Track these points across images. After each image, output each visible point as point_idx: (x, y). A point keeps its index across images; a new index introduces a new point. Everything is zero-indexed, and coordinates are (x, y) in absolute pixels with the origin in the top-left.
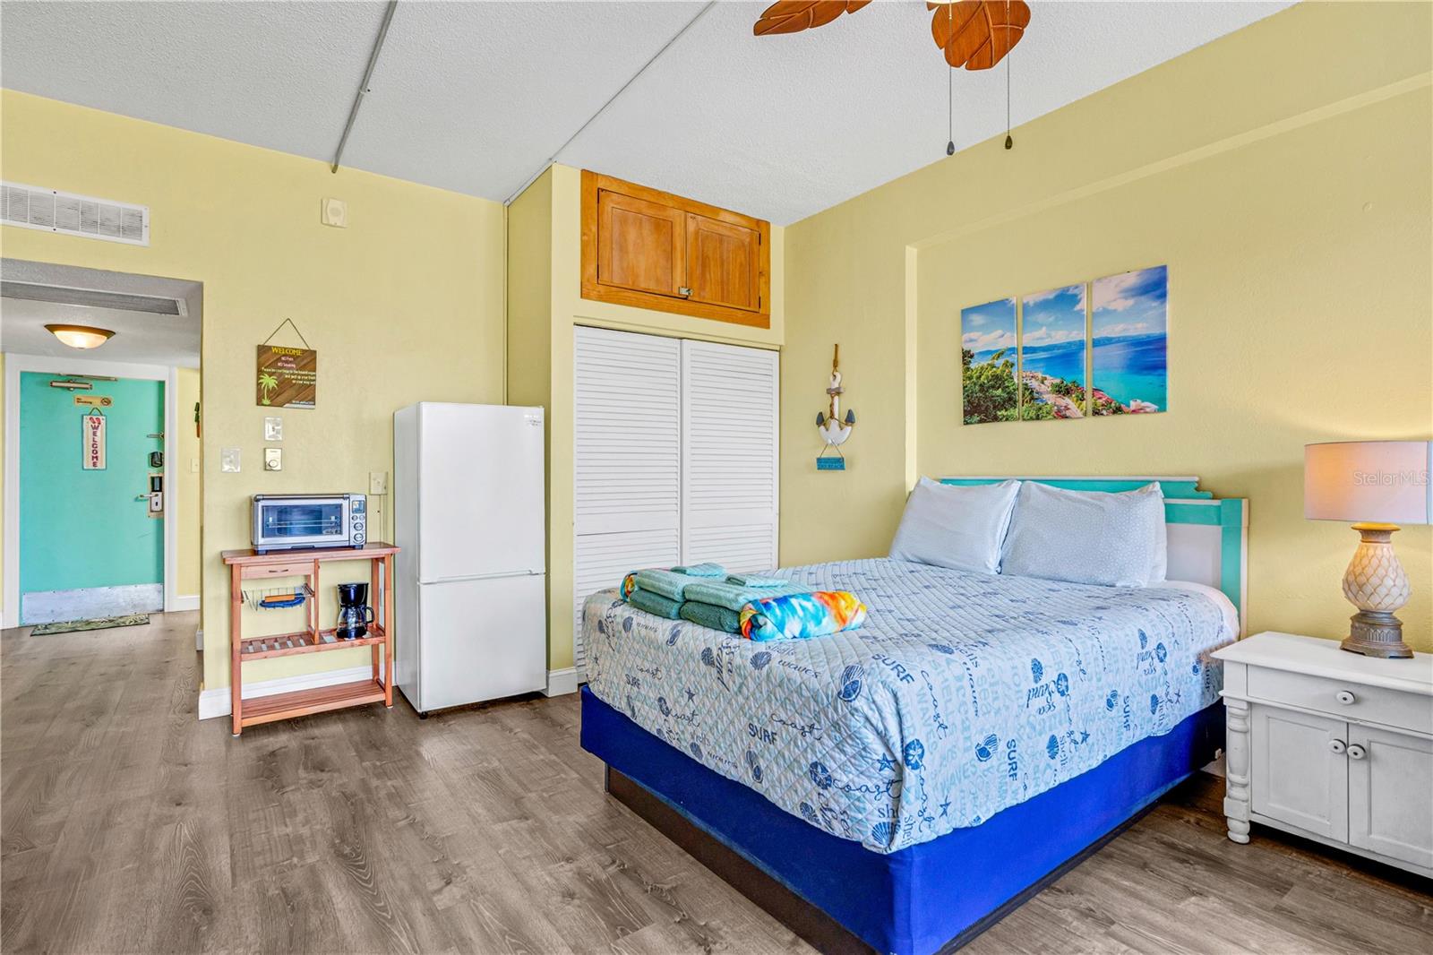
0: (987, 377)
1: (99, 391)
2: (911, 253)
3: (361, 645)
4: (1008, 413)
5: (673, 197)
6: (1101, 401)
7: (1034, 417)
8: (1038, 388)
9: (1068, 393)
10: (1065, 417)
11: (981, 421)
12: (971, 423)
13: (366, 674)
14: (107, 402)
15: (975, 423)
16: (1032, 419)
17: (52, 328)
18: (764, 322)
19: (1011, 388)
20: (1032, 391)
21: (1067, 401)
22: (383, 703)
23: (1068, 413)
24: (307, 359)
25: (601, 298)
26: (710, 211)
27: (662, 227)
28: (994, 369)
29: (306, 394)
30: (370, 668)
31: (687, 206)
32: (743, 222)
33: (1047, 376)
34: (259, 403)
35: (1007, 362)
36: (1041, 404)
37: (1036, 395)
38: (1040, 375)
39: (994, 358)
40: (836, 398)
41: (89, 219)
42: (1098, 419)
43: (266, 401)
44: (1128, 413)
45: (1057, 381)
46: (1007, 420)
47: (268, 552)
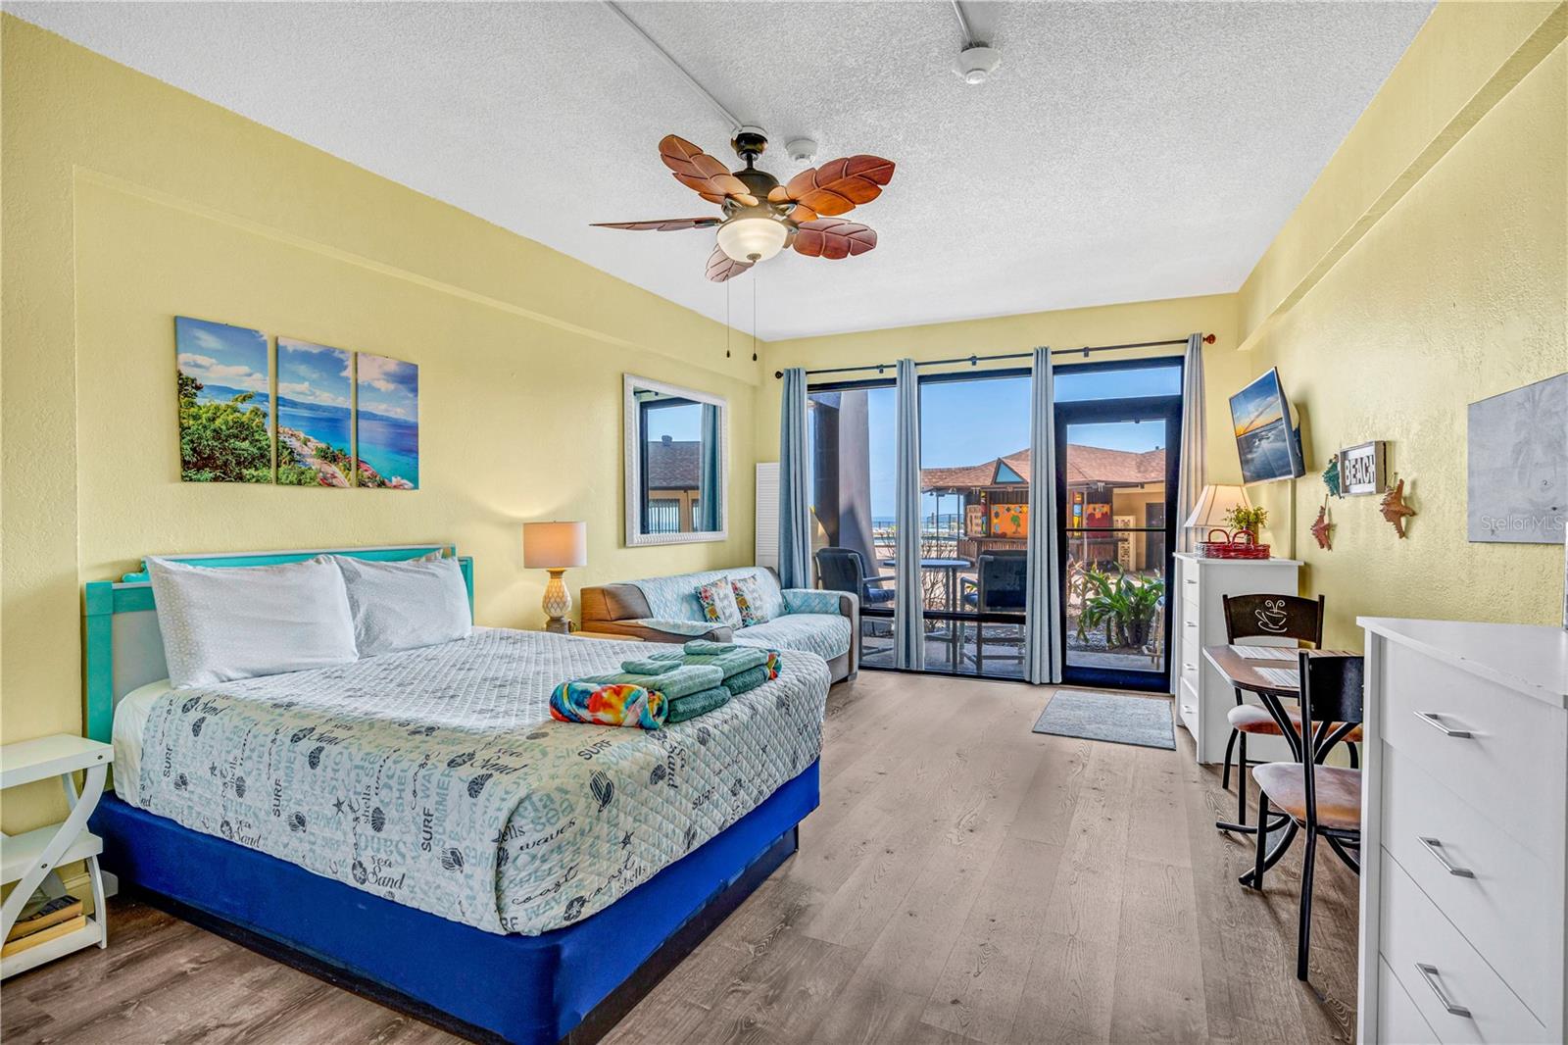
0: (226, 423)
4: (259, 472)
6: (367, 473)
7: (295, 482)
8: (299, 449)
9: (335, 461)
10: (331, 486)
11: (216, 479)
12: (199, 480)
15: (206, 480)
16: (291, 483)
19: (264, 443)
20: (292, 452)
21: (333, 469)
23: (334, 482)
28: (238, 414)
33: (310, 437)
35: (258, 409)
36: (303, 468)
37: (297, 457)
38: (302, 436)
39: (237, 399)
42: (363, 490)
44: (390, 488)
45: (323, 445)
46: (257, 481)
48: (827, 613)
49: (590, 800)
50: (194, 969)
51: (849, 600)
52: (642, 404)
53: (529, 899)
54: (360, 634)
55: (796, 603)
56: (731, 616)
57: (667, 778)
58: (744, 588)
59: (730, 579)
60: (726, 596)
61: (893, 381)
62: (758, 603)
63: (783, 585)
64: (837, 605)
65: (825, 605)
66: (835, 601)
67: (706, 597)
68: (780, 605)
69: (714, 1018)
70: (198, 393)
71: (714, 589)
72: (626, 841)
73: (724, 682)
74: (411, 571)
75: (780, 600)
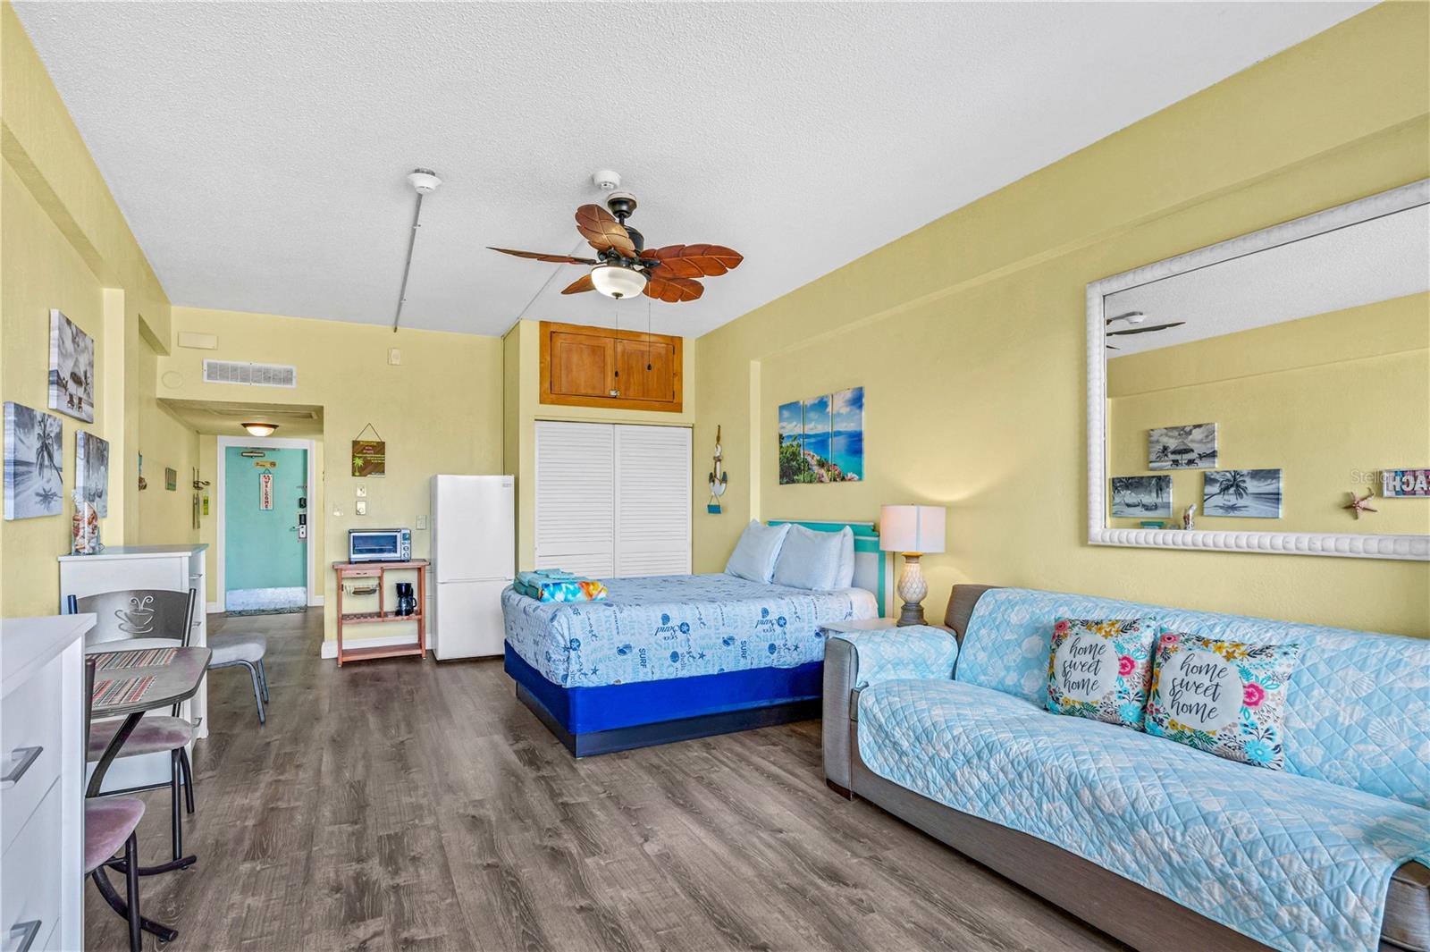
0: (789, 453)
1: (269, 457)
2: (755, 366)
3: (408, 619)
4: (798, 478)
5: (605, 330)
6: (836, 472)
8: (810, 462)
9: (823, 466)
10: (822, 482)
11: (787, 483)
12: (782, 484)
13: (415, 640)
14: (273, 464)
15: (784, 484)
16: (808, 482)
17: (245, 425)
18: (678, 408)
19: (800, 461)
20: (808, 464)
21: (823, 472)
22: (420, 655)
23: (823, 478)
24: (380, 448)
25: (553, 403)
26: (633, 336)
27: (597, 351)
28: (792, 448)
29: (379, 468)
30: (417, 636)
31: (617, 335)
32: (660, 340)
34: (354, 475)
35: (798, 444)
36: (812, 473)
37: (810, 467)
38: (812, 453)
39: (792, 441)
40: (718, 463)
41: (267, 376)
42: (836, 484)
43: (357, 474)
44: (847, 481)
45: (819, 458)
46: (797, 483)
47: (356, 563)
56: (1081, 685)
58: (1178, 659)
60: (1095, 649)
67: (1057, 636)
70: (783, 441)
71: (1076, 629)
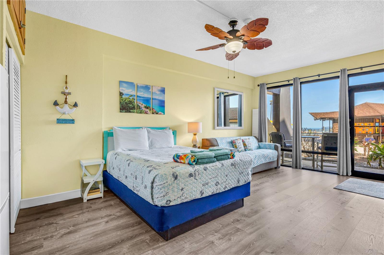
0: (128, 101)
4: (133, 111)
6: (154, 111)
8: (141, 106)
9: (148, 108)
11: (126, 112)
12: (123, 112)
15: (124, 112)
16: (139, 113)
19: (134, 105)
20: (139, 107)
21: (147, 110)
23: (148, 113)
28: (130, 99)
33: (143, 104)
35: (133, 98)
36: (142, 110)
37: (140, 108)
38: (141, 103)
39: (130, 96)
42: (153, 115)
44: (159, 114)
45: (145, 105)
46: (133, 112)
48: (271, 149)
49: (172, 178)
50: (114, 204)
51: (277, 146)
52: (224, 96)
53: (158, 198)
54: (150, 144)
55: (262, 146)
56: (241, 148)
57: (194, 177)
58: (246, 141)
59: (241, 138)
60: (240, 143)
61: (292, 84)
62: (249, 145)
63: (259, 141)
64: (274, 147)
65: (270, 147)
66: (273, 146)
67: (234, 143)
68: (257, 147)
69: (205, 239)
70: (123, 95)
71: (236, 141)
72: (182, 189)
73: (214, 157)
74: (161, 132)
75: (258, 145)
